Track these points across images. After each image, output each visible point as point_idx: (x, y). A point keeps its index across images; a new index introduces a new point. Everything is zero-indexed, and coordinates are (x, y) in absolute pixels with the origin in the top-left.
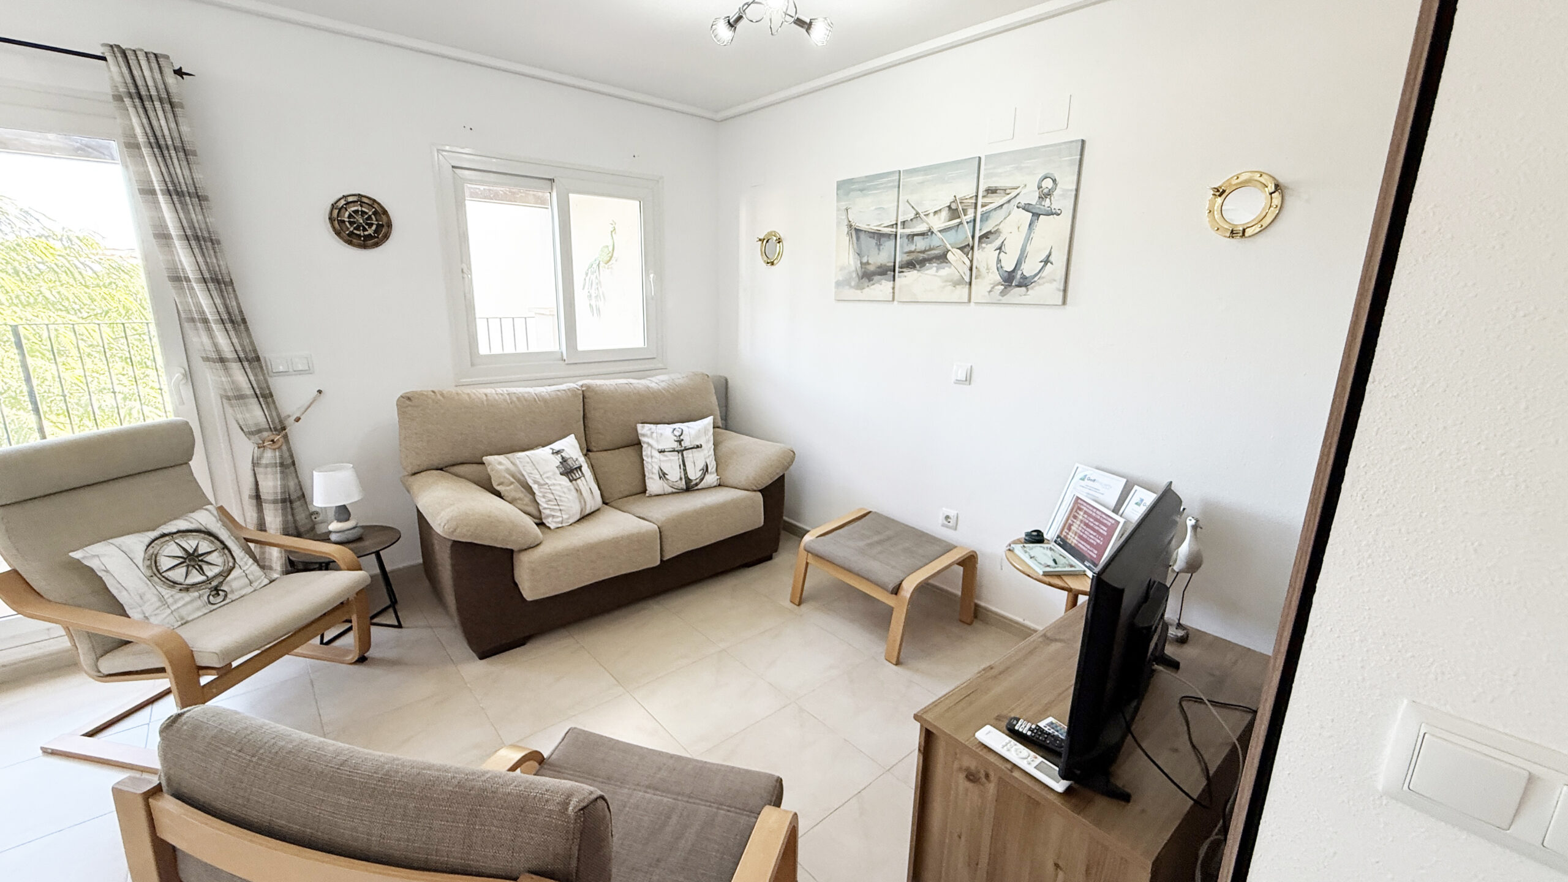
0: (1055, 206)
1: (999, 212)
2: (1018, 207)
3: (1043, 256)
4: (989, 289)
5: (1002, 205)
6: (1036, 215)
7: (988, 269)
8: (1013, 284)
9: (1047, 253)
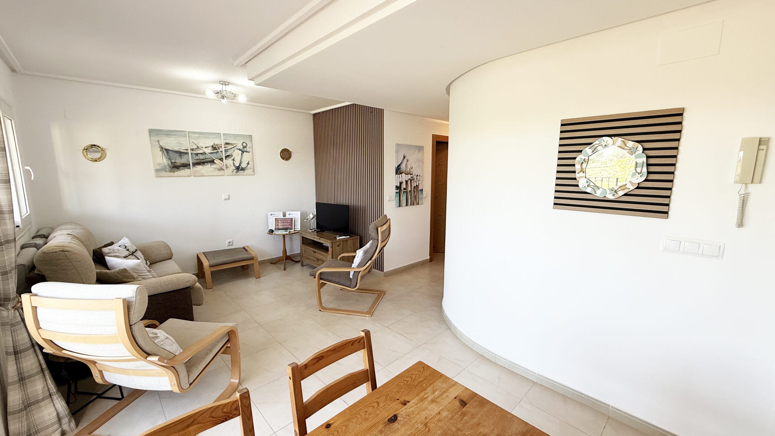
0: (248, 150)
1: (231, 150)
2: (237, 149)
3: (247, 163)
4: (232, 171)
5: (232, 148)
6: (243, 152)
7: (230, 165)
8: (240, 170)
9: (248, 162)
